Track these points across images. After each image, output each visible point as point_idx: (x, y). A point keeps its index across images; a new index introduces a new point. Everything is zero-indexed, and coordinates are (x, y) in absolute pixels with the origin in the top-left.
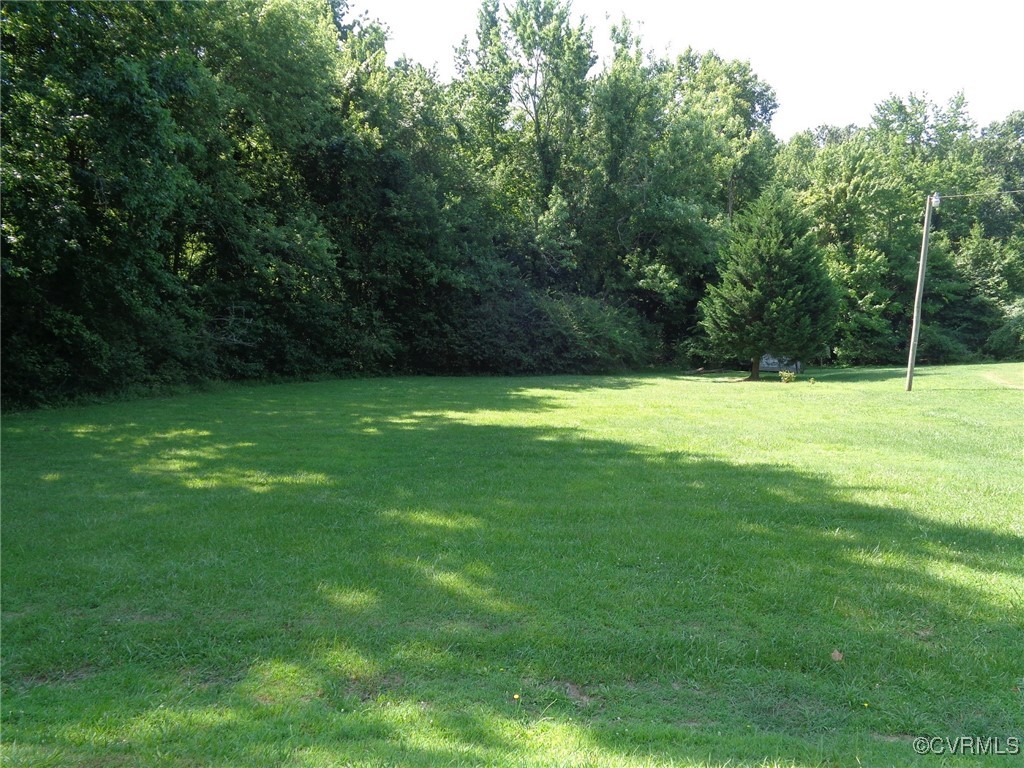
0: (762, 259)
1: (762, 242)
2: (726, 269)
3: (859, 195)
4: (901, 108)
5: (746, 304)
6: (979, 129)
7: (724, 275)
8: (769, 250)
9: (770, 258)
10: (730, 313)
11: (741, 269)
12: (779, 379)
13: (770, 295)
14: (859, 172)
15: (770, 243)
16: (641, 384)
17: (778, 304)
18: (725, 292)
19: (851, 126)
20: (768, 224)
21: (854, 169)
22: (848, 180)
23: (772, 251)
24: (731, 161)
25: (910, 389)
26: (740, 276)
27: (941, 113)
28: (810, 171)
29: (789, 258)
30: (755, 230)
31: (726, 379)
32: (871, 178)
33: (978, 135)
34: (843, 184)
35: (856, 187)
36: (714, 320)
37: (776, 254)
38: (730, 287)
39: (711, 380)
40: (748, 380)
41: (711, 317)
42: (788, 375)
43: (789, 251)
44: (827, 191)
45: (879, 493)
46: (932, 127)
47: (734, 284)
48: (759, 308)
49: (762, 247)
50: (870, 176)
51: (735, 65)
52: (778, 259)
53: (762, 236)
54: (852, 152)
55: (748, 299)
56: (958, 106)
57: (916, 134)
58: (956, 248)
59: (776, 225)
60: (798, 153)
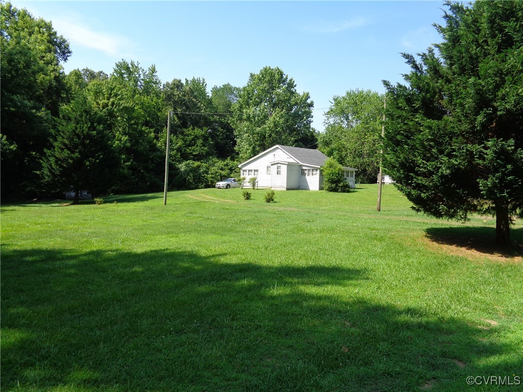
0: (78, 136)
1: (78, 126)
2: (56, 140)
3: (115, 108)
4: (128, 68)
5: (71, 161)
6: (162, 85)
7: (56, 144)
8: (83, 131)
9: (84, 135)
10: (61, 166)
11: (66, 142)
12: (94, 203)
13: (85, 156)
14: (113, 96)
15: (83, 127)
16: (6, 210)
17: (90, 162)
18: (57, 154)
19: (101, 72)
20: (81, 116)
21: (111, 94)
22: (108, 99)
23: (85, 132)
24: (48, 78)
25: (165, 204)
26: (65, 145)
27: (146, 74)
28: (87, 91)
29: (95, 136)
30: (73, 119)
31: (57, 205)
32: (120, 99)
33: (162, 87)
34: (106, 101)
35: (113, 104)
36: (49, 170)
37: (87, 133)
38: (60, 151)
39: (49, 205)
40: (71, 204)
41: (48, 168)
42: (100, 200)
43: (94, 133)
44: (98, 103)
45: (228, 257)
46: (142, 80)
47: (62, 149)
48: (78, 163)
49: (79, 129)
50: (119, 98)
51: (43, 23)
52: (88, 136)
53: (78, 123)
54: (109, 86)
55: (72, 158)
56: (153, 73)
57: (136, 81)
58: (157, 138)
59: (86, 118)
60: (76, 81)
